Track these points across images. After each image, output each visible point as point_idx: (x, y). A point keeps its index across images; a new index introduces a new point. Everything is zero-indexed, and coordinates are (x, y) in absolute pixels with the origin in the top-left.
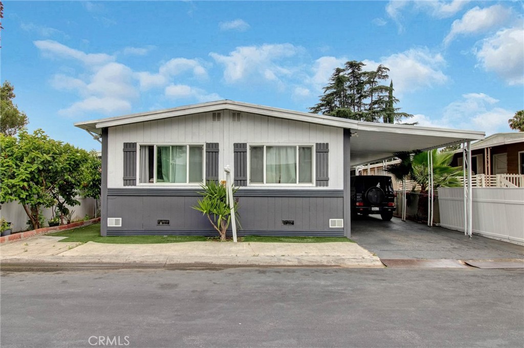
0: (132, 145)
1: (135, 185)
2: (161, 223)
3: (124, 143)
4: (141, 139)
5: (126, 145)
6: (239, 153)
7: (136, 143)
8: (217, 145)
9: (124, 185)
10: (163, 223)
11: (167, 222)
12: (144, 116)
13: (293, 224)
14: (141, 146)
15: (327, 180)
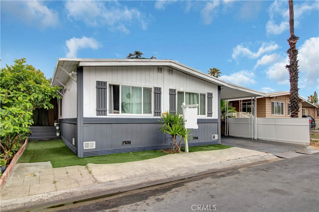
0: (103, 84)
1: (106, 115)
2: (124, 144)
3: (97, 81)
4: (111, 79)
5: (98, 83)
6: (172, 95)
7: (106, 82)
8: (160, 89)
9: (97, 115)
10: (126, 143)
11: (129, 142)
12: (119, 61)
13: (197, 138)
14: (110, 85)
15: (211, 114)
